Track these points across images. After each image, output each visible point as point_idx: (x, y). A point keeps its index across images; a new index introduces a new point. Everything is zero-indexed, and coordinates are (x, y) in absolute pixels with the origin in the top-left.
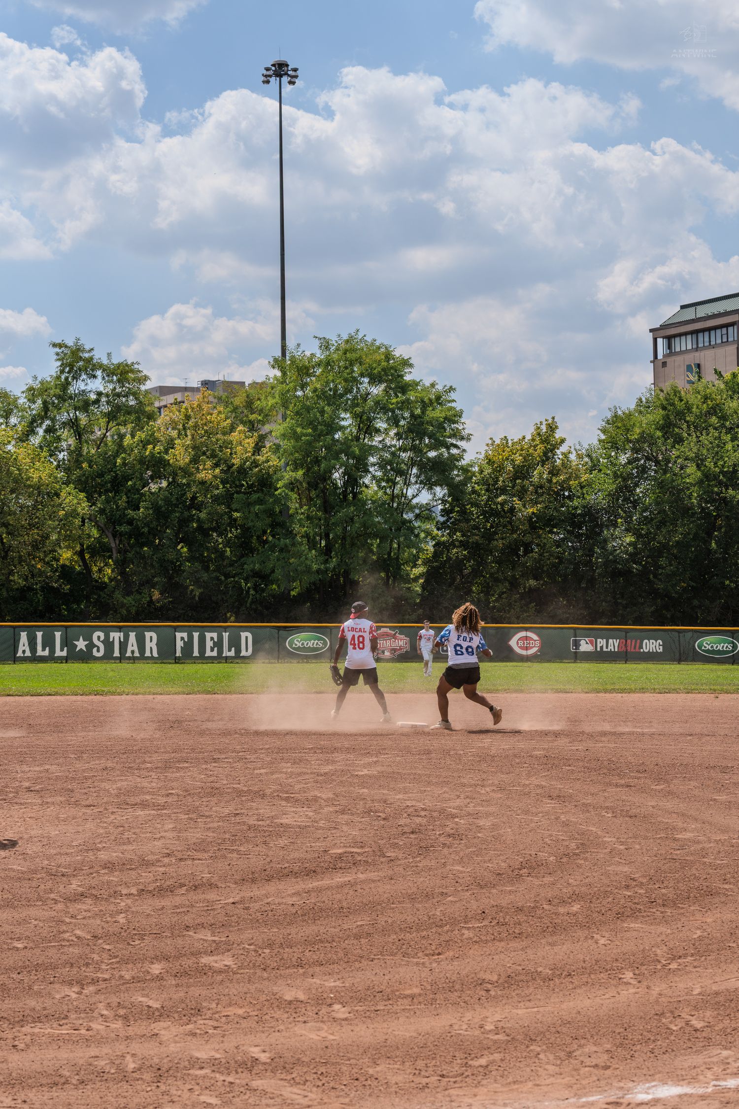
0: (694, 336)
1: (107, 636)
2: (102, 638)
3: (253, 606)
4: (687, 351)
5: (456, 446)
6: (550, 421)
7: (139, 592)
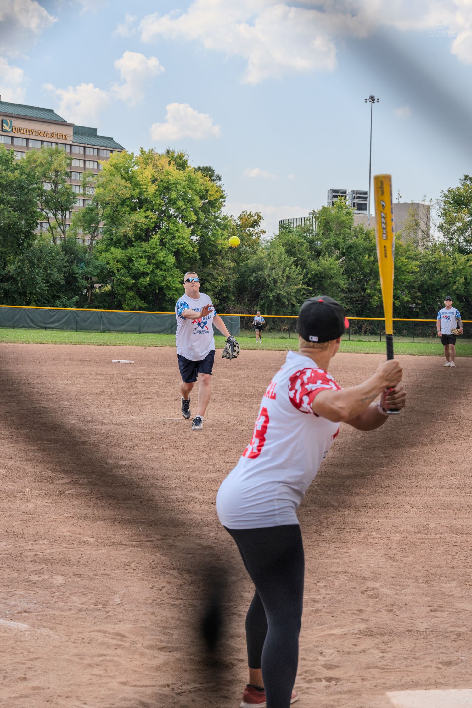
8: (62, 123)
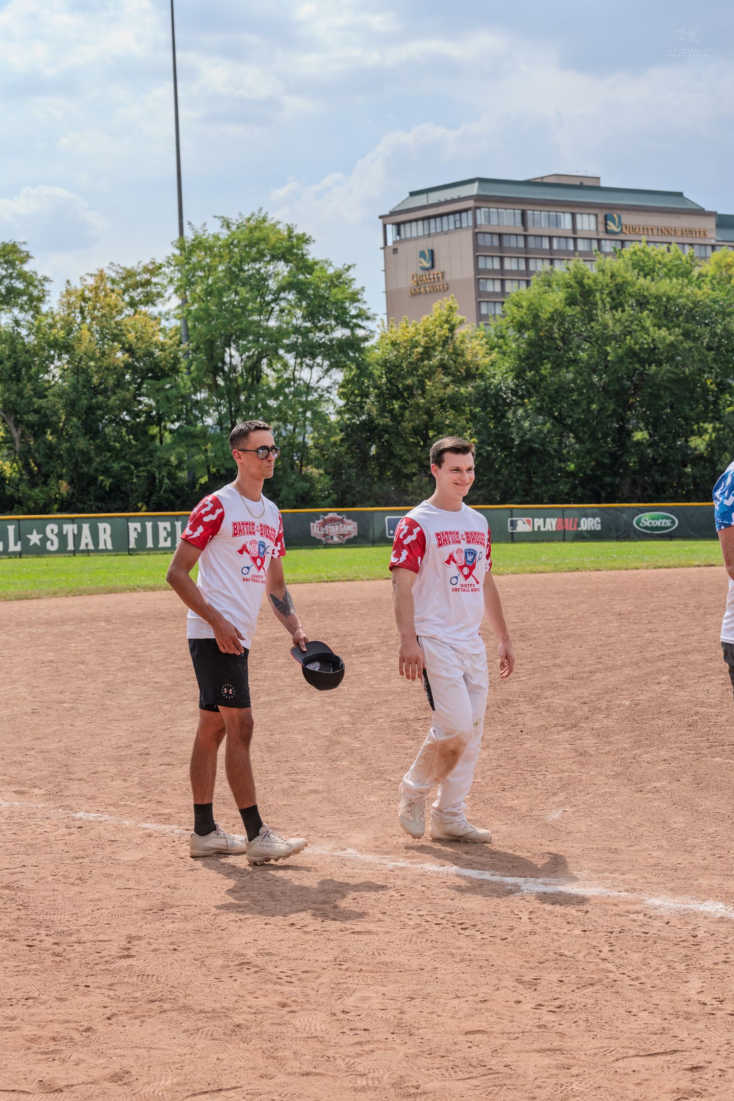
0: (426, 222)
1: (61, 529)
2: (56, 531)
3: (166, 496)
4: (417, 238)
5: (360, 327)
7: (45, 483)
8: (699, 212)
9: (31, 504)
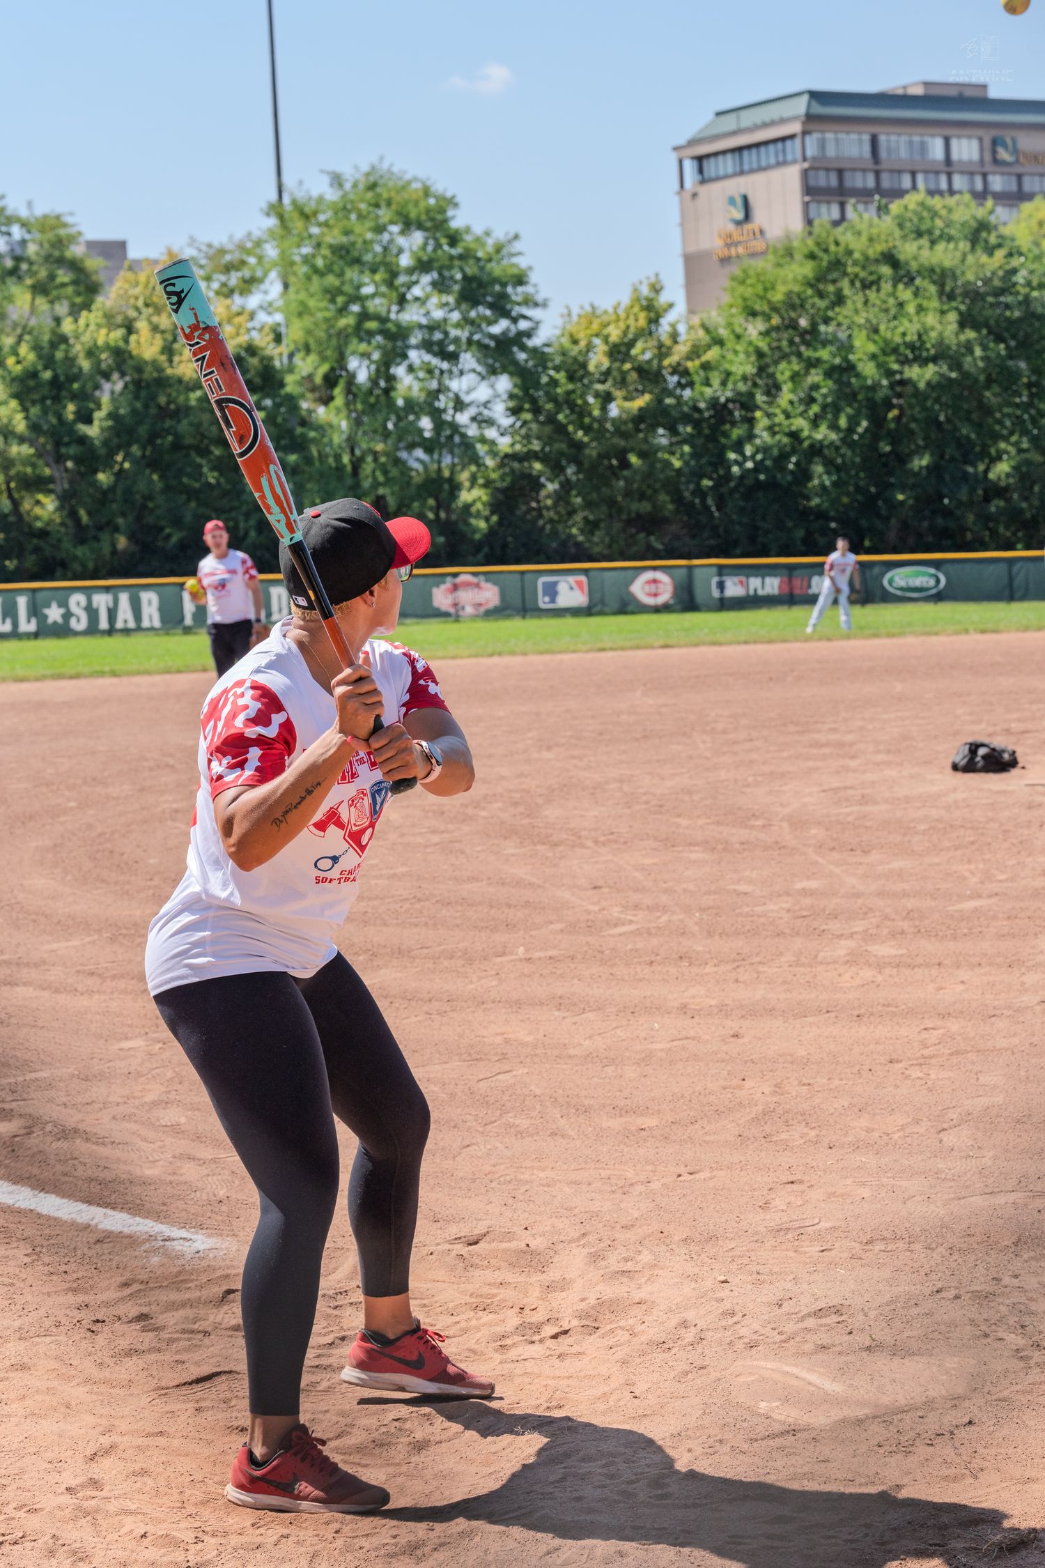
2: (83, 604)
5: (525, 317)
6: (653, 280)
7: (97, 539)
9: (77, 567)
